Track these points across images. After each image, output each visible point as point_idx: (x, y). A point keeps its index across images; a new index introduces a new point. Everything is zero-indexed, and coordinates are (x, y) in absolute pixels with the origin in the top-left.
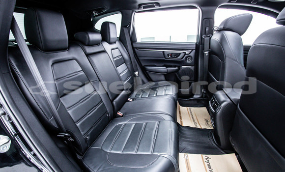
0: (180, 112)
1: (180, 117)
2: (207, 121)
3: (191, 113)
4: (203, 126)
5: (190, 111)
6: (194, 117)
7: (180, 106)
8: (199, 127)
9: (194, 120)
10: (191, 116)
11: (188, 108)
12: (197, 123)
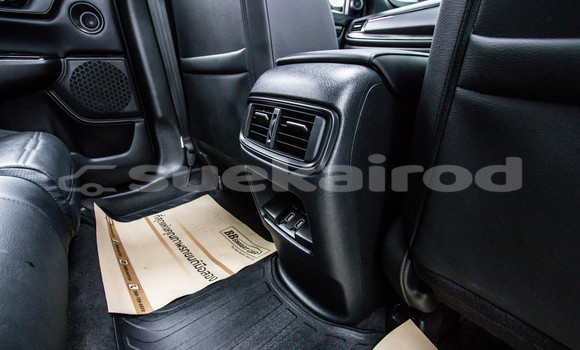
0: (119, 249)
1: (127, 271)
2: (231, 235)
3: (169, 231)
4: (232, 260)
5: (164, 225)
6: (186, 241)
7: (119, 226)
8: (222, 275)
9: (189, 256)
10: (172, 244)
11: (152, 218)
12: (207, 260)
